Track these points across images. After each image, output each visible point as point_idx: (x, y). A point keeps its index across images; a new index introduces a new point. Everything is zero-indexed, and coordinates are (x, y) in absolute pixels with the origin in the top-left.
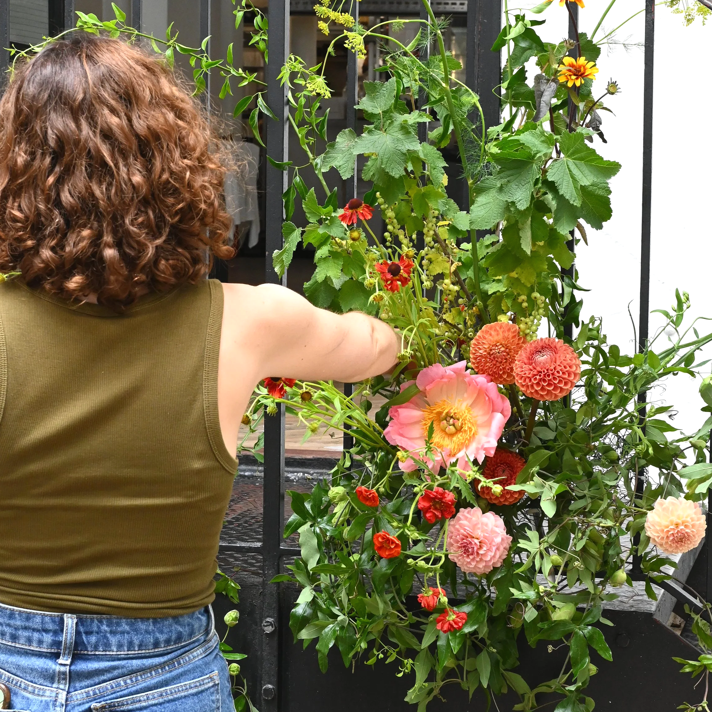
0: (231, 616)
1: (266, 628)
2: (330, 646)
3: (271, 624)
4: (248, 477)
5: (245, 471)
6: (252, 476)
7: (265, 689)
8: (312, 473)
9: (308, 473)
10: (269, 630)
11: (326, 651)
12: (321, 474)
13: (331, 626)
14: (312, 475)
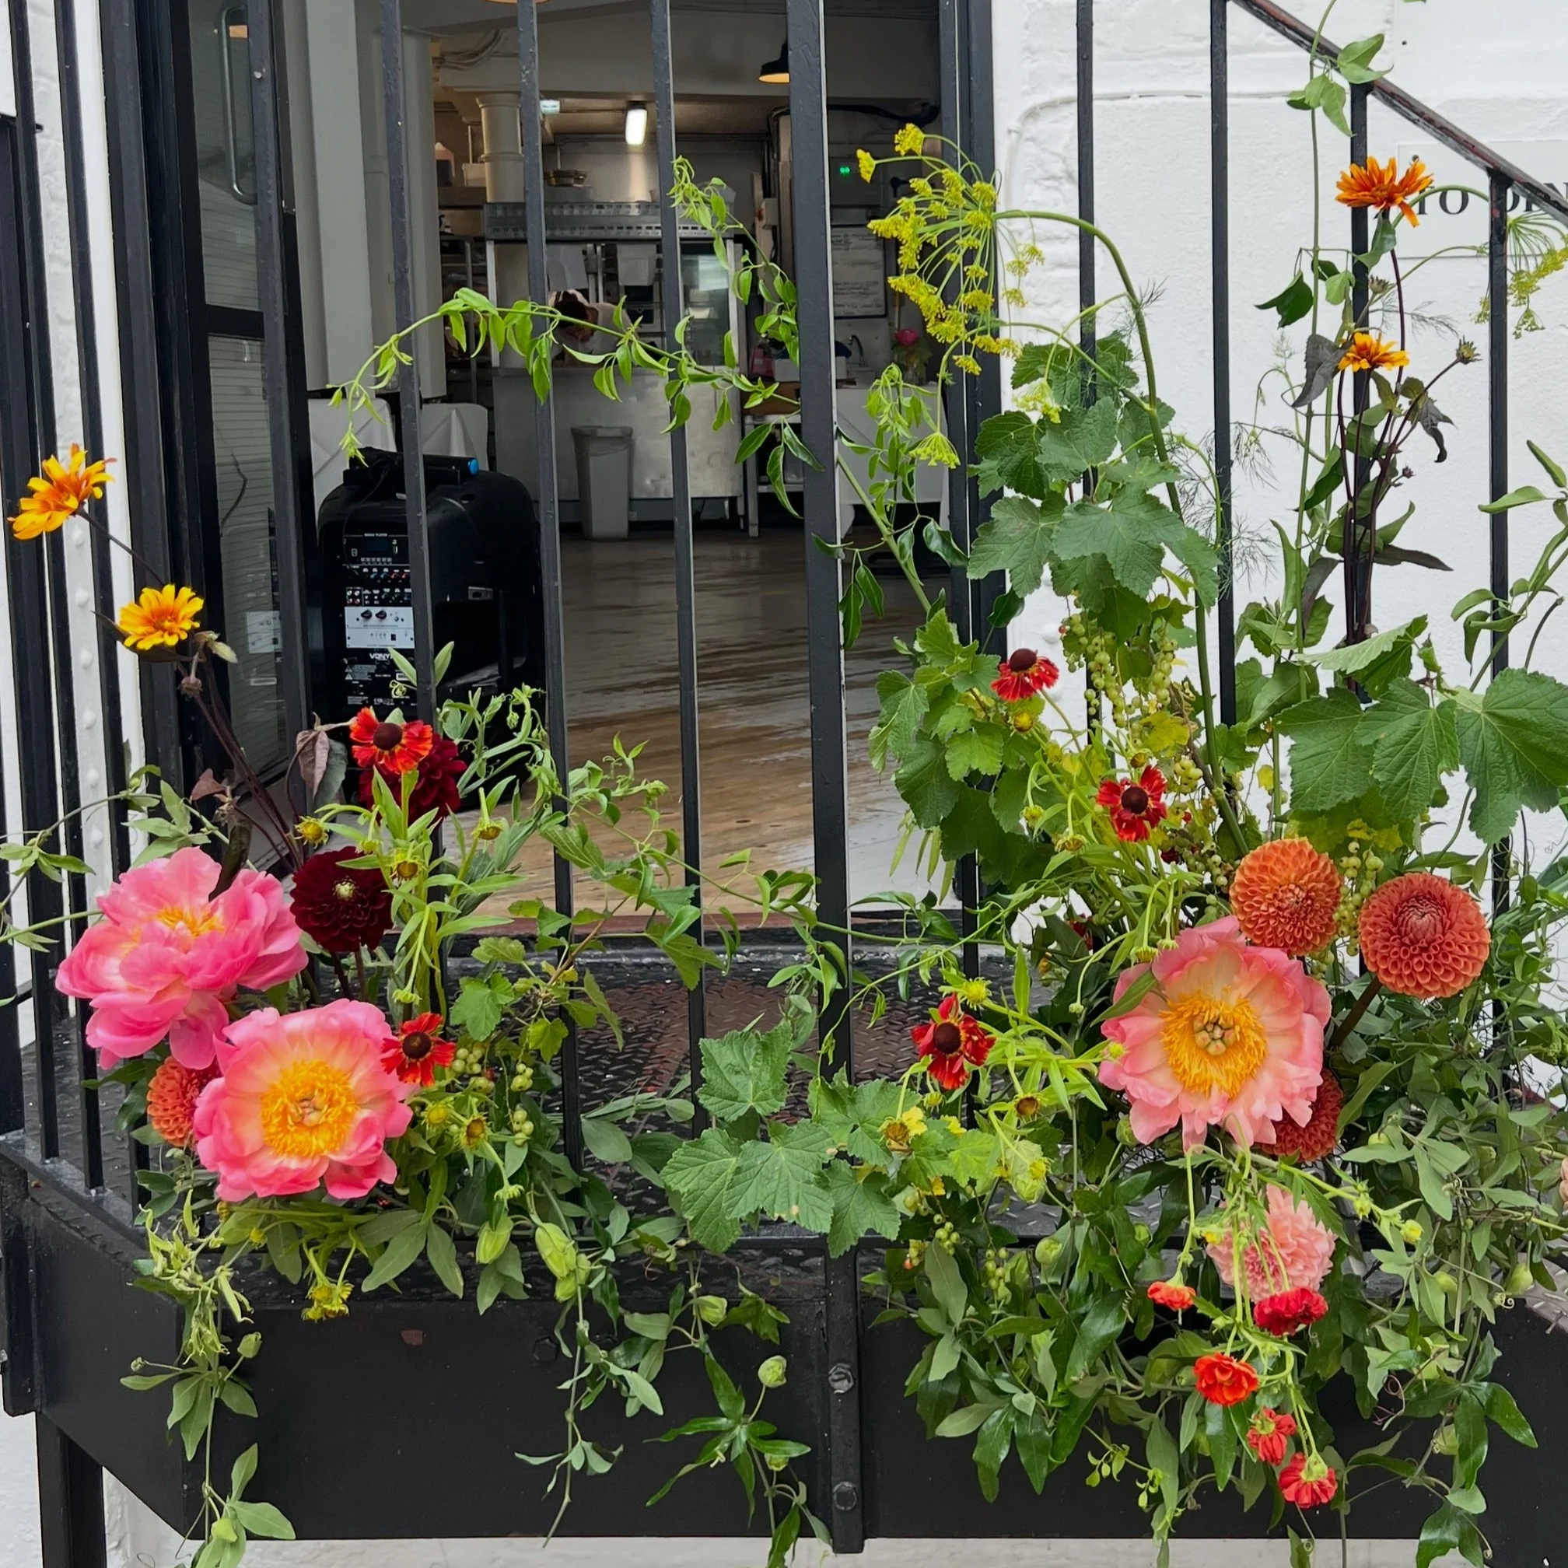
0: (771, 1371)
1: (836, 1385)
2: (1002, 1457)
3: (847, 1377)
4: (648, 966)
5: (640, 956)
6: (655, 964)
7: (839, 1494)
8: (747, 954)
9: (741, 953)
10: (842, 1387)
11: (996, 1468)
12: (763, 953)
13: (998, 1413)
14: (747, 955)
